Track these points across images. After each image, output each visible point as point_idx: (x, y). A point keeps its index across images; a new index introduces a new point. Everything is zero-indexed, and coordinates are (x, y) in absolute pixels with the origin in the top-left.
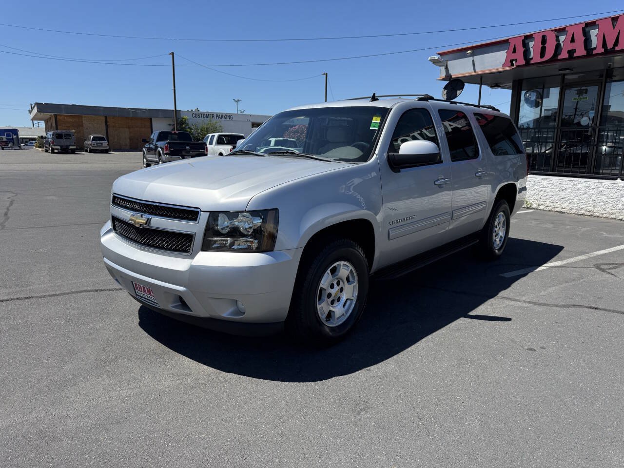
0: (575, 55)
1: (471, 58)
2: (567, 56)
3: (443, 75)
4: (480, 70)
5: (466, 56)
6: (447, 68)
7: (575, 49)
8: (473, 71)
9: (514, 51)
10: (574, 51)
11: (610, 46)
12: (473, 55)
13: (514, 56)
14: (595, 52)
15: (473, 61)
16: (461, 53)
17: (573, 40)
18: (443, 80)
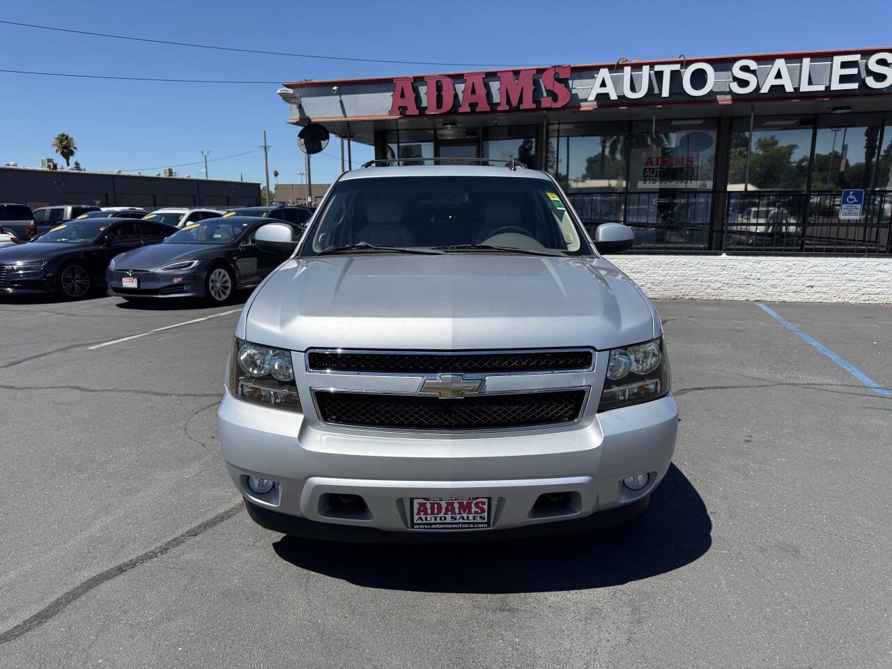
0: (478, 110)
1: (337, 98)
2: (468, 110)
3: (296, 116)
4: (352, 115)
5: (331, 94)
6: (300, 107)
7: (477, 103)
8: (343, 115)
9: (403, 96)
10: (476, 104)
11: (515, 103)
12: (339, 93)
13: (402, 103)
14: (499, 108)
15: (341, 102)
16: (323, 88)
17: (473, 91)
18: (297, 124)
